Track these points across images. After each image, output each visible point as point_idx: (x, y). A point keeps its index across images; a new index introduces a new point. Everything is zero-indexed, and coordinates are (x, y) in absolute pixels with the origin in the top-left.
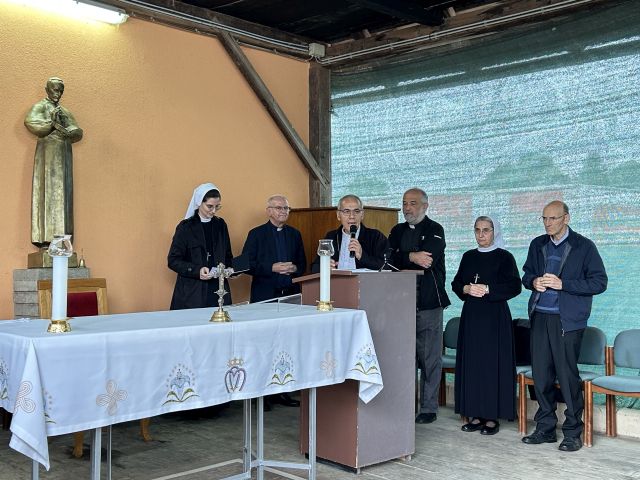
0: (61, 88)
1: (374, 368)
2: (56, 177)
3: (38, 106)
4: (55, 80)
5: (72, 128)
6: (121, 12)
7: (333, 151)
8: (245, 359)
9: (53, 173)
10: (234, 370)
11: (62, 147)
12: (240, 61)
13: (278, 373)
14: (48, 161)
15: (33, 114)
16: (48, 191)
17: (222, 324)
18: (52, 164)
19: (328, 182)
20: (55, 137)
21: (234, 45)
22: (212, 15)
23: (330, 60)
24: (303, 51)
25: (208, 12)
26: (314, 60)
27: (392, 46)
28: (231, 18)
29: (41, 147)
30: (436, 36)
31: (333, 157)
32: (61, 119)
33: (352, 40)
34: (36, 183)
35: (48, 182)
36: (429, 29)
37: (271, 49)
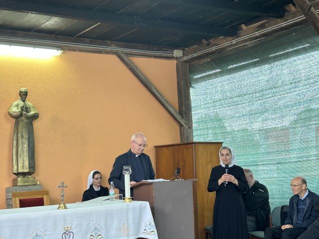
0: (26, 94)
1: (153, 231)
2: (24, 138)
3: (15, 103)
4: (23, 89)
5: (32, 113)
6: (58, 50)
7: (193, 109)
8: (73, 227)
9: (22, 137)
10: (67, 232)
11: (27, 124)
12: (130, 66)
13: (93, 234)
14: (20, 131)
15: (12, 108)
16: (20, 146)
17: (63, 210)
18: (22, 132)
19: (190, 127)
20: (23, 118)
21: (125, 58)
22: (111, 44)
23: (185, 58)
24: (170, 55)
25: (109, 42)
26: (176, 58)
27: (214, 49)
28: (123, 43)
29: (17, 125)
30: (234, 42)
31: (193, 113)
32: (26, 109)
33: (196, 46)
34: (15, 142)
35: (20, 142)
36: (231, 38)
37: (150, 56)
